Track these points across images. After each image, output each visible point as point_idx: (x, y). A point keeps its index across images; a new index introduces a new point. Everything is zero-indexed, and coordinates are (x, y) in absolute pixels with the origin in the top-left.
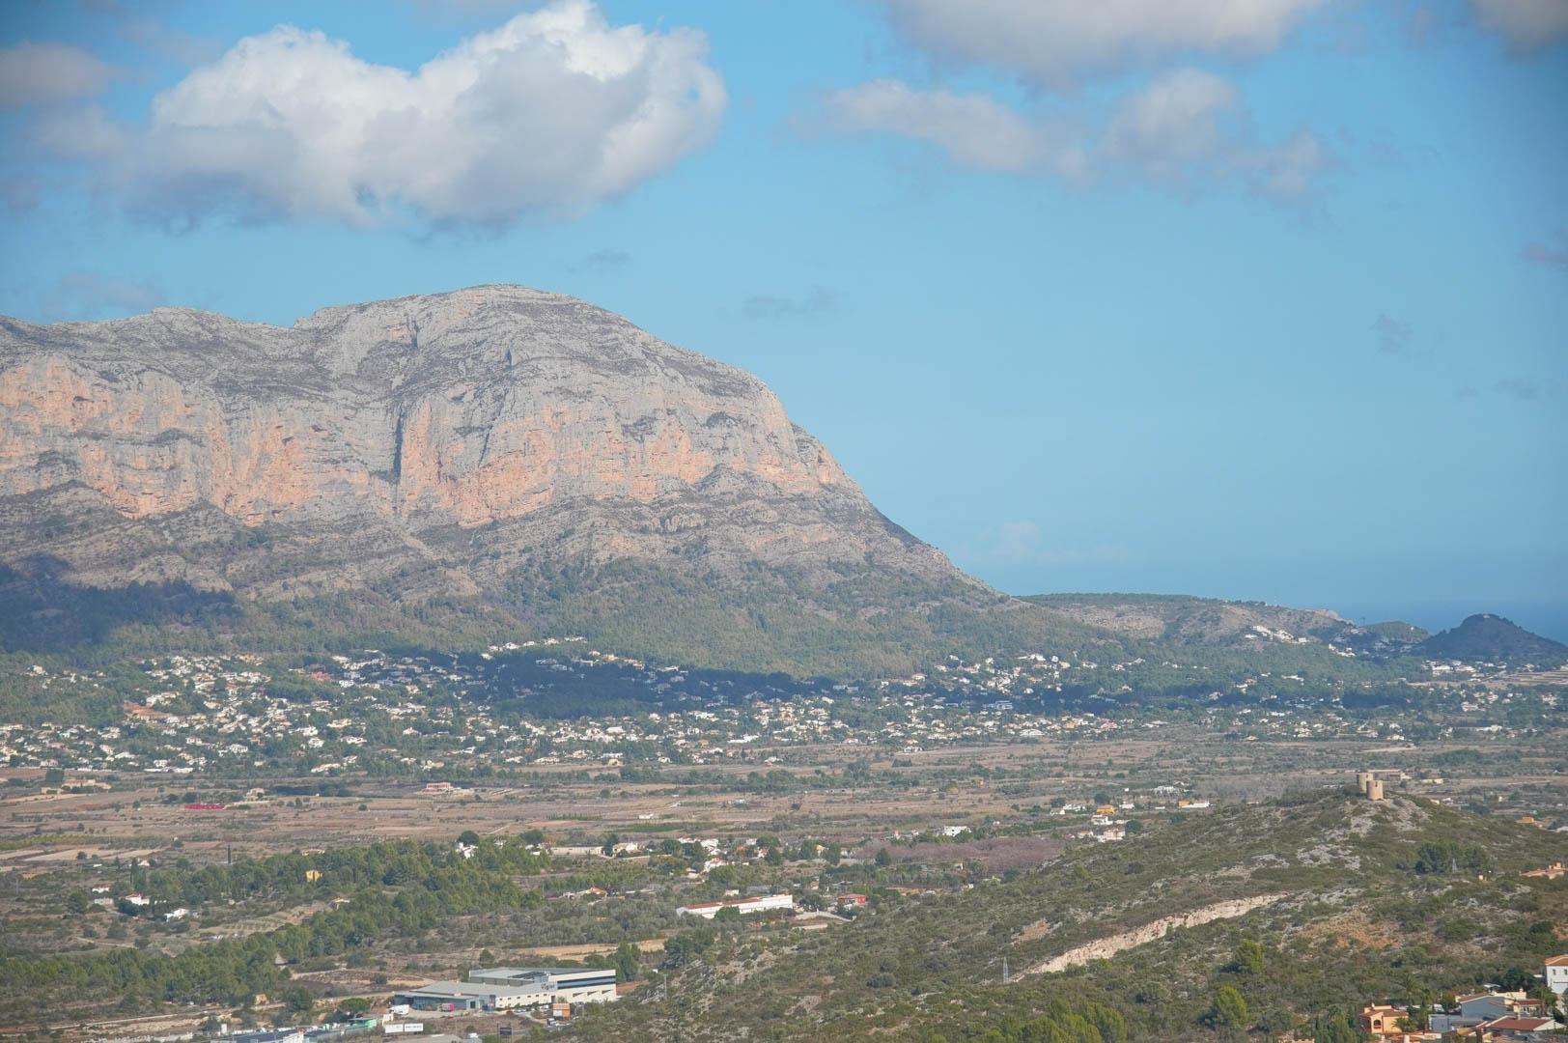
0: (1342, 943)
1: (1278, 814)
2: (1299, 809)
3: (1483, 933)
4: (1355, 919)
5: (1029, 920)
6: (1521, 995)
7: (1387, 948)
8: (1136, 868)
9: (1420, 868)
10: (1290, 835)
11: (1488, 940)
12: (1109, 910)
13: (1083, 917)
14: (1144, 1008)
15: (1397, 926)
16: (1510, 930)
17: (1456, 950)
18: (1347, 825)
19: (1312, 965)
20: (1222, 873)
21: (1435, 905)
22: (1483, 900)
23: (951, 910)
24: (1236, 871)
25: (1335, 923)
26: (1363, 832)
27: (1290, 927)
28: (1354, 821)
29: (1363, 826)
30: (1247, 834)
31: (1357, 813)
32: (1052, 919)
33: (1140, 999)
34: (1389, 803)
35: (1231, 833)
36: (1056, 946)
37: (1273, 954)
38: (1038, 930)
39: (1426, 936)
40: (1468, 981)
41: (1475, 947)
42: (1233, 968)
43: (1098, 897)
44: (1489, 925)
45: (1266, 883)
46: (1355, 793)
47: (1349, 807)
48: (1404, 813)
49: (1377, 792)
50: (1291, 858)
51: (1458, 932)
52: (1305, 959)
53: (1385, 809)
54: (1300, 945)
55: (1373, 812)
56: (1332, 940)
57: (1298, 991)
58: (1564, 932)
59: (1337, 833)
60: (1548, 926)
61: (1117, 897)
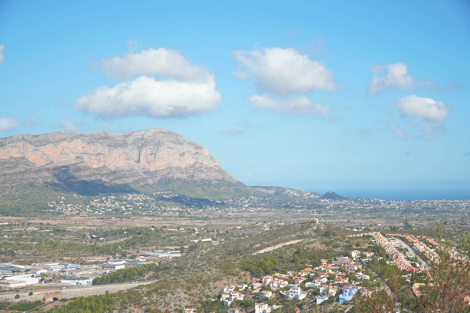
0: (316, 248)
1: (300, 225)
2: (304, 225)
3: (340, 247)
4: (318, 244)
5: (256, 243)
6: (347, 257)
7: (324, 249)
8: (275, 235)
9: (325, 235)
10: (302, 229)
11: (341, 248)
12: (270, 242)
13: (266, 243)
14: (281, 259)
15: (325, 245)
16: (345, 246)
17: (336, 250)
18: (312, 228)
19: (311, 252)
20: (290, 236)
21: (332, 242)
22: (340, 241)
23: (242, 241)
24: (293, 235)
25: (314, 245)
26: (315, 229)
27: (306, 245)
28: (313, 227)
29: (315, 228)
30: (295, 229)
31: (314, 225)
32: (260, 243)
33: (280, 258)
34: (319, 224)
35: (292, 229)
36: (261, 248)
37: (304, 250)
38: (258, 245)
39: (331, 247)
40: (338, 255)
41: (339, 249)
42: (297, 252)
43: (268, 239)
44: (341, 245)
45: (298, 238)
46: (313, 222)
47: (312, 224)
48: (322, 226)
49: (317, 222)
50: (303, 233)
51: (336, 246)
52: (309, 251)
53: (319, 225)
54: (308, 249)
55: (317, 225)
56: (314, 248)
57: (308, 257)
58: (354, 247)
59: (310, 229)
60: (351, 246)
61: (272, 240)
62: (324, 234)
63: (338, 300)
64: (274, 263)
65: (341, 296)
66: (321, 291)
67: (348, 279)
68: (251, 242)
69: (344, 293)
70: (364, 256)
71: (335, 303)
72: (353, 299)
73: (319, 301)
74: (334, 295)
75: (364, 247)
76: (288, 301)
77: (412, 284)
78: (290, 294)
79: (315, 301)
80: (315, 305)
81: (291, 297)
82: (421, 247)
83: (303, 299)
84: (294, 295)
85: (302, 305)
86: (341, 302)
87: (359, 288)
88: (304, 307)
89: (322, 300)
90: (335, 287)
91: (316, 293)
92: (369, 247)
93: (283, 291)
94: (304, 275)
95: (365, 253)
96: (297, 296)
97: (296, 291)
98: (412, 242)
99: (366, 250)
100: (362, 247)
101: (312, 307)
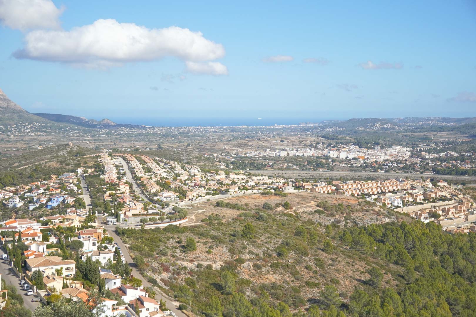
0: (52, 166)
1: (57, 148)
2: (60, 147)
3: (71, 165)
4: (54, 163)
5: (15, 163)
6: (74, 173)
7: (58, 167)
8: (33, 155)
9: (76, 156)
10: (58, 151)
11: (72, 166)
12: (28, 162)
13: (24, 162)
14: (20, 175)
15: (60, 164)
16: (75, 164)
17: (67, 167)
18: (66, 149)
19: (46, 169)
20: (46, 156)
21: (66, 161)
22: (72, 160)
23: (4, 161)
24: (48, 156)
25: (51, 163)
26: (69, 151)
27: (45, 164)
28: (67, 149)
29: (69, 150)
30: (52, 150)
31: (68, 148)
32: (19, 163)
33: (20, 174)
34: (73, 146)
35: (49, 150)
36: (19, 167)
37: (41, 168)
38: (16, 164)
39: (64, 165)
40: (67, 171)
41: (70, 167)
42: (35, 170)
43: (26, 159)
44: (73, 164)
45: (52, 158)
46: (68, 145)
47: (67, 147)
48: (75, 148)
49: (71, 145)
50: (57, 154)
51: (68, 165)
52: (46, 168)
53: (72, 147)
54: (45, 166)
55: (71, 147)
56: (50, 166)
57: (44, 173)
58: (82, 164)
59: (65, 151)
60: (80, 164)
61: (29, 160)
62: (75, 154)
63: (47, 206)
64: (13, 179)
65: (49, 203)
66: (35, 200)
67: (60, 190)
68: (11, 162)
69: (53, 201)
70: (86, 172)
71: (44, 209)
72: (59, 205)
73: (31, 208)
74: (44, 202)
75: (90, 165)
76: (8, 208)
77: (105, 192)
78: (10, 203)
79: (29, 208)
80: (27, 211)
81: (11, 205)
82: (135, 163)
83: (20, 207)
84: (13, 204)
85: (18, 211)
86: (49, 207)
87: (65, 196)
88: (20, 213)
89: (34, 207)
90: (47, 196)
91: (31, 201)
92: (94, 164)
93: (6, 201)
94: (28, 187)
95: (87, 169)
96: (16, 204)
97: (15, 200)
98: (130, 161)
99: (89, 167)
100: (89, 165)
101: (25, 212)
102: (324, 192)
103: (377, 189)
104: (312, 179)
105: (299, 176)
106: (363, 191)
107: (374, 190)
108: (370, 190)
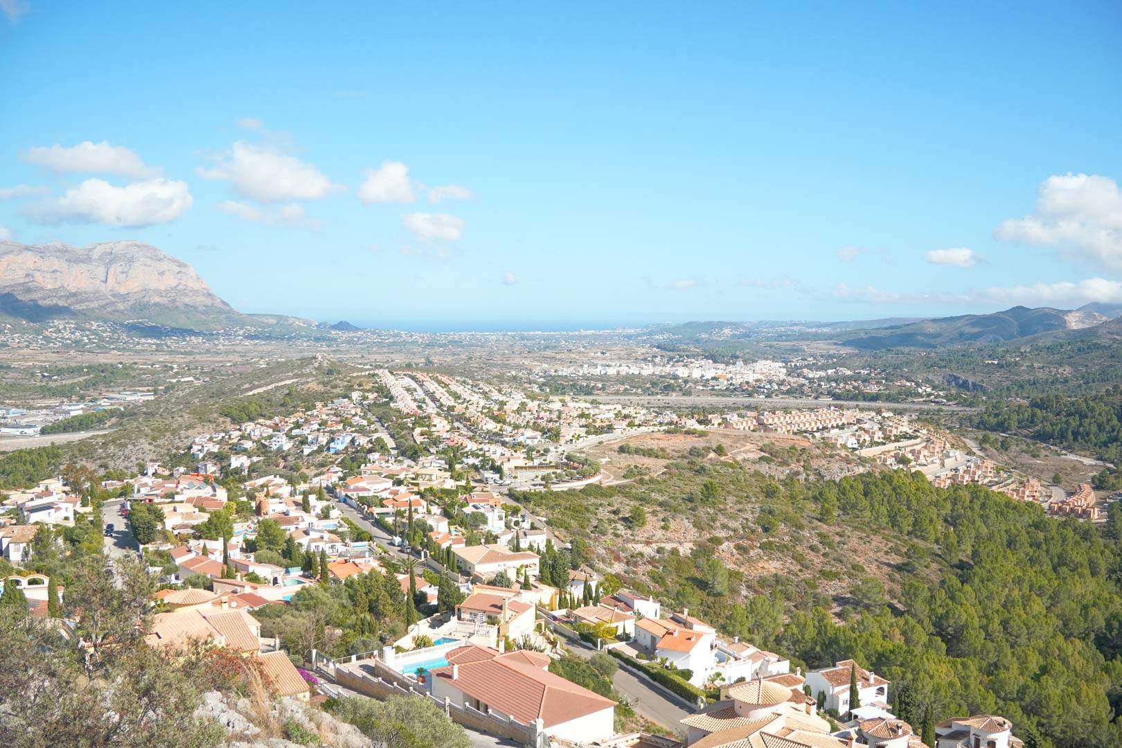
0: (311, 389)
1: (299, 362)
2: (303, 361)
4: (314, 384)
5: (245, 384)
6: (347, 400)
7: (320, 390)
8: (268, 373)
9: (328, 374)
10: (301, 366)
11: (341, 389)
12: (262, 382)
13: (256, 383)
15: (322, 386)
16: (345, 386)
17: (334, 391)
18: (313, 365)
19: (305, 394)
20: (287, 374)
21: (330, 381)
22: (340, 381)
23: (228, 382)
24: (289, 374)
25: (310, 385)
27: (300, 386)
29: (316, 365)
30: (292, 366)
32: (250, 384)
33: (268, 401)
34: (322, 360)
35: (289, 366)
36: (250, 389)
37: (296, 391)
38: (247, 386)
39: (328, 388)
40: (336, 397)
41: (338, 390)
42: (288, 394)
43: (260, 379)
44: (341, 386)
45: (296, 377)
46: (315, 358)
47: (314, 361)
48: (325, 362)
49: (320, 358)
50: (301, 371)
51: (335, 387)
52: (303, 392)
53: (321, 362)
54: (302, 390)
55: (319, 362)
56: (309, 389)
57: (301, 399)
58: (356, 387)
59: (311, 366)
60: (352, 386)
61: (264, 379)
63: (328, 449)
64: (261, 407)
65: (332, 445)
66: (309, 440)
67: (342, 424)
68: (239, 382)
69: (336, 441)
70: (365, 398)
71: (326, 453)
72: (346, 448)
73: (307, 451)
74: (324, 444)
75: (368, 387)
76: (271, 452)
77: (413, 429)
78: (274, 443)
79: (302, 451)
80: (301, 456)
81: (274, 447)
82: (432, 386)
83: (289, 450)
84: (278, 445)
85: (286, 456)
86: (332, 451)
87: (354, 435)
88: (289, 458)
89: (310, 450)
90: (326, 434)
91: (304, 442)
92: (373, 387)
93: (266, 440)
94: (292, 420)
95: (367, 394)
96: (282, 445)
97: (280, 440)
98: (423, 381)
99: (368, 391)
100: (365, 388)
101: (298, 458)
102: (744, 428)
103: (816, 423)
104: (668, 407)
105: (648, 403)
106: (799, 426)
107: (813, 424)
108: (807, 425)
